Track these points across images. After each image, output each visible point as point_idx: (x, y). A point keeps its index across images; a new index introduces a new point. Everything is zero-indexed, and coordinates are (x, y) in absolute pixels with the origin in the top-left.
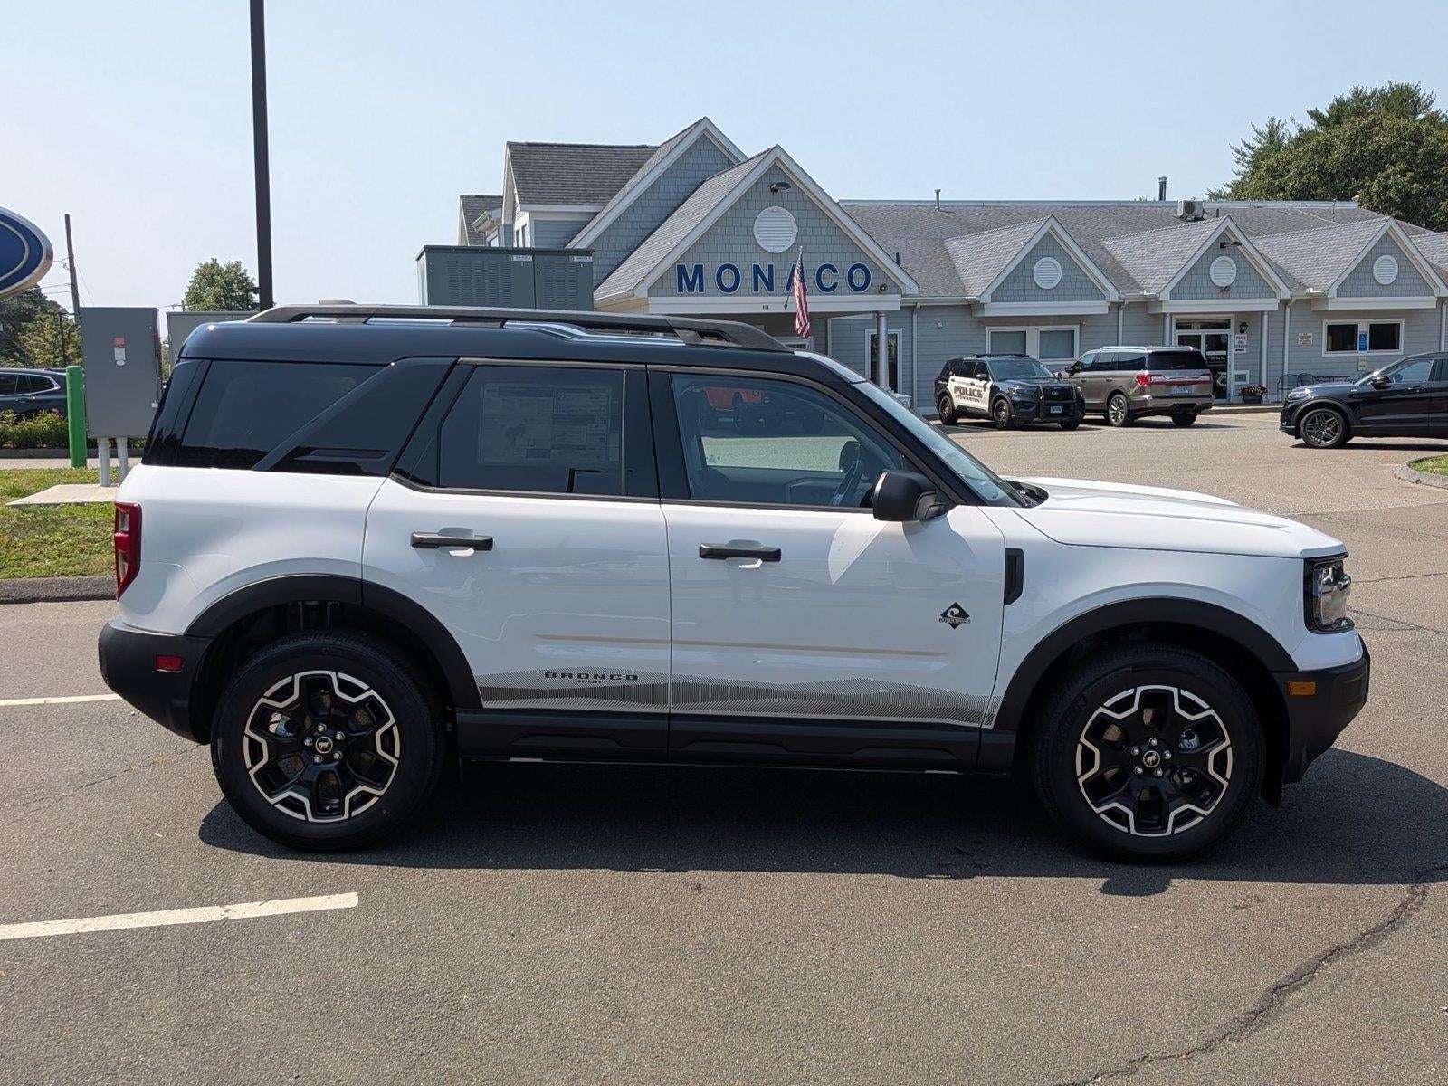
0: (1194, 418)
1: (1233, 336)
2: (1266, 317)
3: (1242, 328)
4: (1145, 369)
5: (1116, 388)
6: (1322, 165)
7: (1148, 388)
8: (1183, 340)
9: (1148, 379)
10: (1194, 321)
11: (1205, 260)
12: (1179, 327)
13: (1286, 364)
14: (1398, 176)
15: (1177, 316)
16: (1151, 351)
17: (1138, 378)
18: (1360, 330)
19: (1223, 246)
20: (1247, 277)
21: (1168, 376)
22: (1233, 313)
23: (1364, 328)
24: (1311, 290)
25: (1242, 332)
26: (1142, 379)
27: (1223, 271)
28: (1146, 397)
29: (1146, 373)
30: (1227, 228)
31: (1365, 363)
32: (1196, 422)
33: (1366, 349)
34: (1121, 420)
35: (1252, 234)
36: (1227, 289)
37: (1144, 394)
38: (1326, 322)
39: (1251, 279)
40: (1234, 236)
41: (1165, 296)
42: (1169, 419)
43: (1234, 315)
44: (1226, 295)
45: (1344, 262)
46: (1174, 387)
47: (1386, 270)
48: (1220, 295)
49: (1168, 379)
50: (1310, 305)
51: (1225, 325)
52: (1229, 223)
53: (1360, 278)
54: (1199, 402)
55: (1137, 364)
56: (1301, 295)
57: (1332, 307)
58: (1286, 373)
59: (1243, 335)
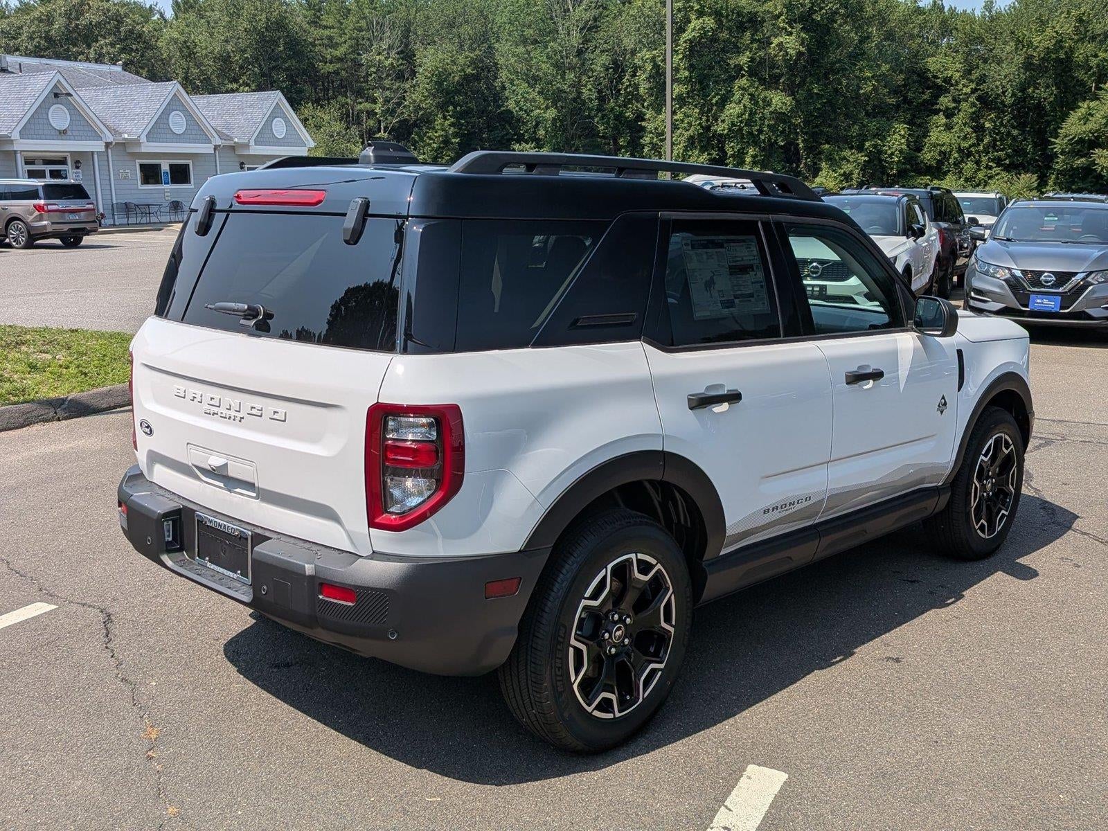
0: (81, 240)
1: (70, 171)
2: (96, 156)
3: (77, 164)
4: (40, 199)
5: (13, 216)
6: (47, 32)
7: (45, 215)
8: (32, 174)
9: (45, 207)
10: (39, 158)
11: (43, 109)
12: (27, 163)
13: (114, 194)
14: (109, 47)
15: (25, 153)
16: (43, 184)
17: (35, 206)
18: (163, 168)
19: (56, 95)
20: (78, 123)
21: (61, 204)
22: (69, 152)
23: (165, 167)
24: (126, 136)
25: (77, 168)
26: (39, 208)
27: (59, 117)
28: (45, 223)
29: (42, 202)
30: (59, 81)
31: (169, 194)
32: (83, 243)
33: (168, 183)
34: (22, 243)
35: (78, 87)
36: (64, 132)
37: (42, 221)
38: (138, 162)
39: (82, 124)
40: (65, 88)
41: (15, 136)
42: (58, 241)
43: (69, 154)
44: (64, 137)
45: (148, 114)
46: (67, 214)
47: (178, 123)
48: (59, 137)
49: (60, 207)
50: (123, 147)
51: (63, 161)
52: (59, 77)
53: (159, 129)
54: (88, 226)
55: (31, 194)
56: (119, 139)
57: (143, 150)
58: (114, 202)
59: (78, 170)
